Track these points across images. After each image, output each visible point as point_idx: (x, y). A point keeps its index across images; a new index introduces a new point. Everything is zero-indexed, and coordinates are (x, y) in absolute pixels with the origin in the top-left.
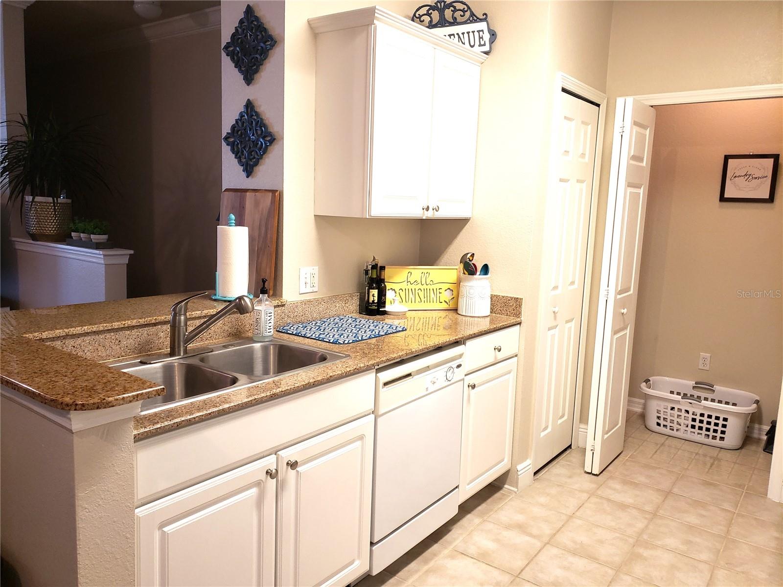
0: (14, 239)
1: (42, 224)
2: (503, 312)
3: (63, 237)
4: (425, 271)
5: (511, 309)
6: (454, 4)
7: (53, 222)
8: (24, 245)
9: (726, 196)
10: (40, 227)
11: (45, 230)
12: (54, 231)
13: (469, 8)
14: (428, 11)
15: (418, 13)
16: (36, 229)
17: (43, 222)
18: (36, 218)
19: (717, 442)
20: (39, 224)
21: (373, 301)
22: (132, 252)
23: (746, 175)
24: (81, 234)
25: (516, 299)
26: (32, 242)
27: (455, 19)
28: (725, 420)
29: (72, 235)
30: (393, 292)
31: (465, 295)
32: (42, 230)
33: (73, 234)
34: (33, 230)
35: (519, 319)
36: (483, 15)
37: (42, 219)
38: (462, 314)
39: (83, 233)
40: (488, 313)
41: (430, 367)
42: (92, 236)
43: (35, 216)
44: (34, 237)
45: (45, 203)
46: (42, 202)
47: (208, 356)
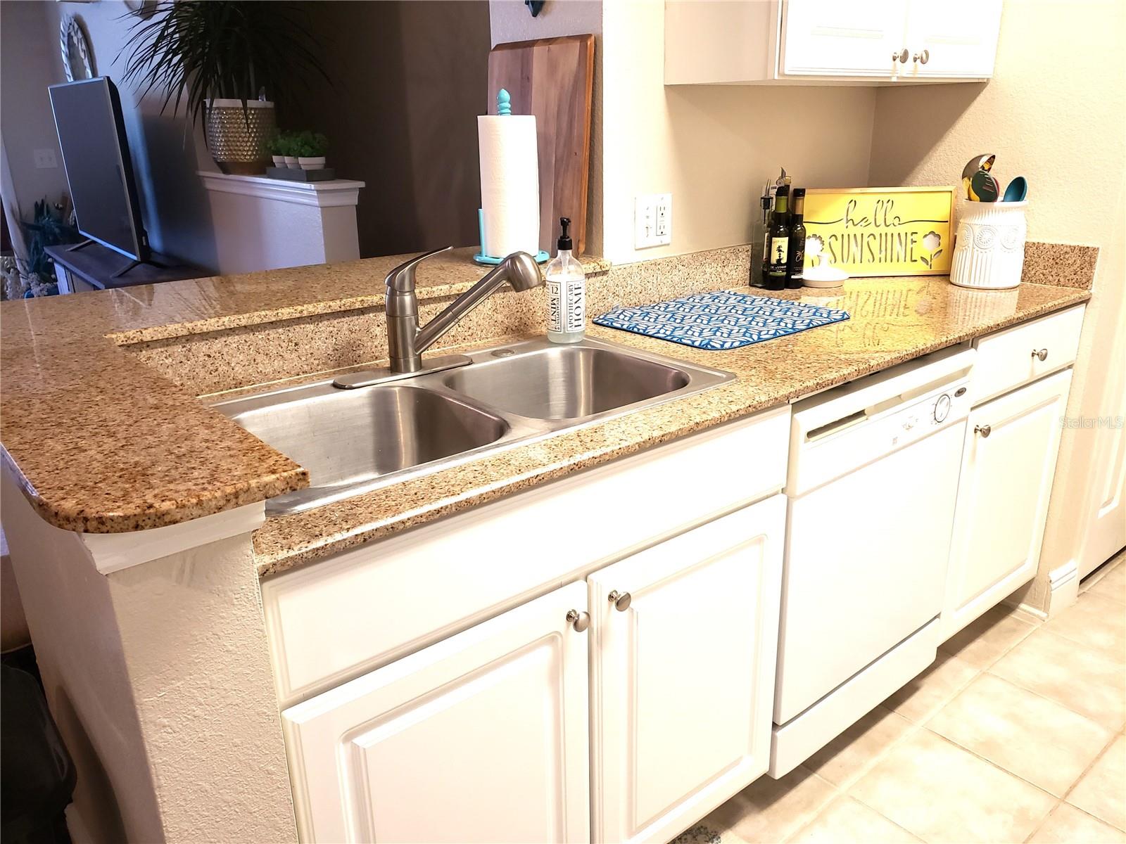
0: (202, 173)
1: (232, 145)
2: (1051, 278)
3: (262, 167)
4: (885, 198)
5: (1068, 271)
7: (248, 141)
8: (216, 182)
10: (230, 150)
11: (238, 155)
12: (250, 156)
16: (225, 154)
17: (234, 141)
18: (223, 136)
20: (228, 146)
21: (779, 261)
22: (362, 184)
24: (286, 157)
25: (1084, 251)
26: (222, 176)
29: (274, 161)
30: (818, 241)
31: (971, 246)
32: (234, 154)
33: (275, 159)
34: (222, 156)
35: (1086, 292)
37: (231, 137)
38: (960, 283)
39: (288, 155)
40: (1018, 282)
41: (902, 397)
42: (301, 160)
43: (220, 132)
44: (225, 168)
45: (233, 108)
46: (228, 108)
47: (462, 373)
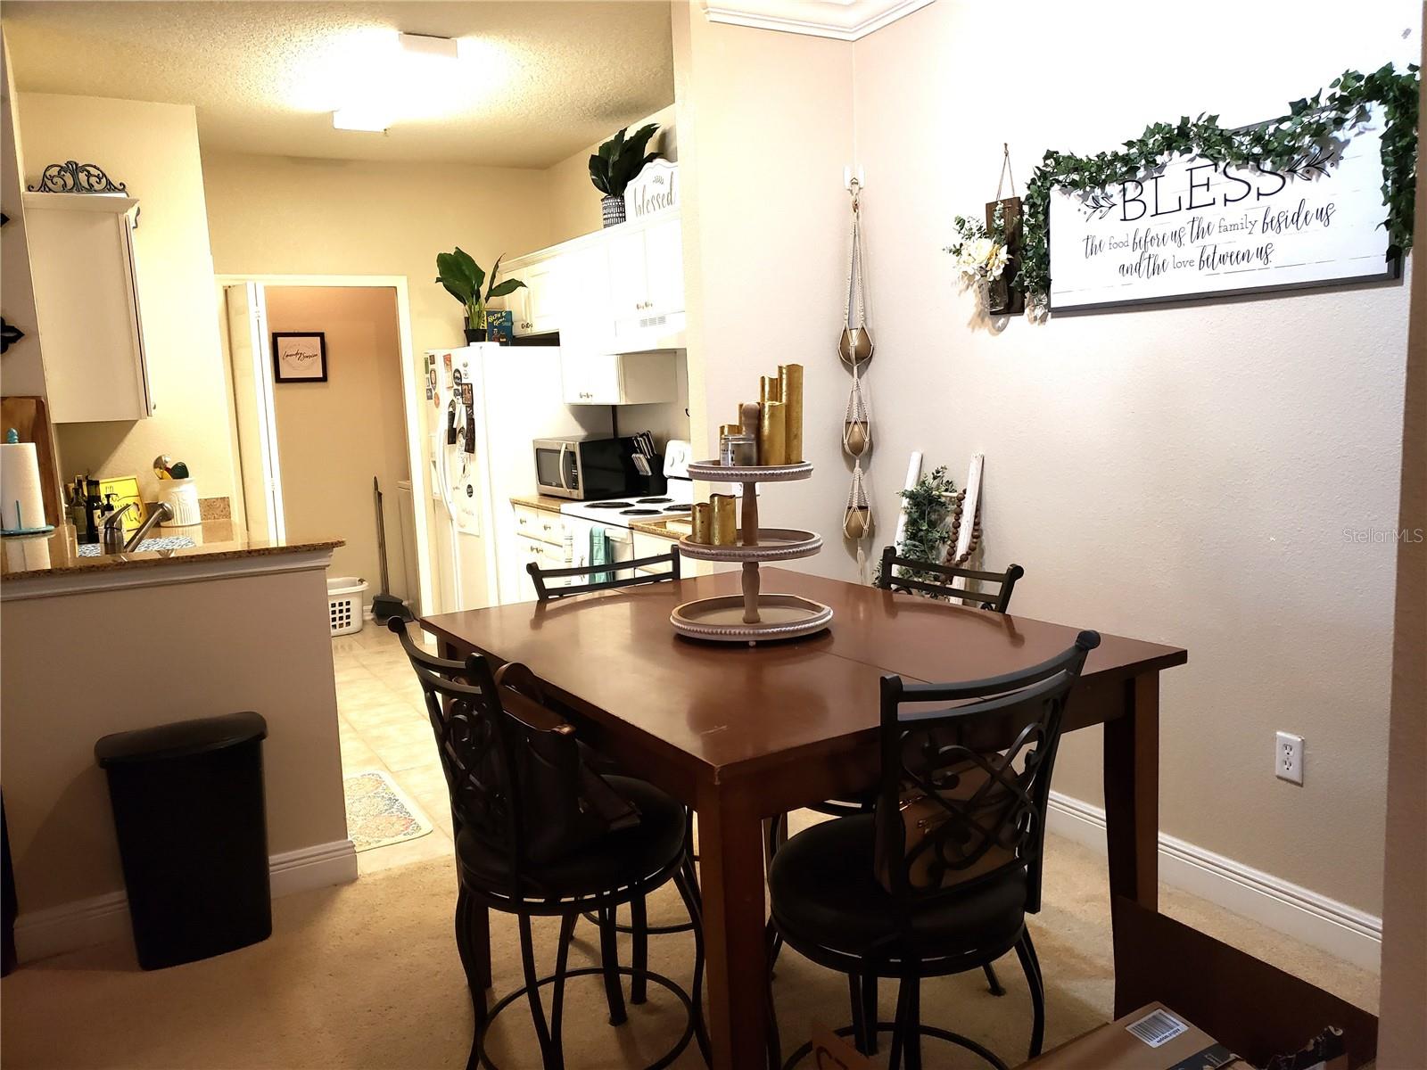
2: (209, 516)
5: (218, 511)
6: (87, 168)
9: (283, 376)
13: (104, 175)
14: (59, 173)
15: (48, 174)
19: (345, 629)
23: (297, 354)
25: (223, 499)
27: (91, 186)
28: (348, 603)
36: (121, 184)
